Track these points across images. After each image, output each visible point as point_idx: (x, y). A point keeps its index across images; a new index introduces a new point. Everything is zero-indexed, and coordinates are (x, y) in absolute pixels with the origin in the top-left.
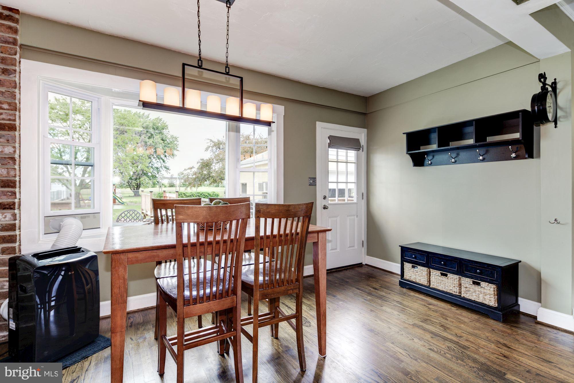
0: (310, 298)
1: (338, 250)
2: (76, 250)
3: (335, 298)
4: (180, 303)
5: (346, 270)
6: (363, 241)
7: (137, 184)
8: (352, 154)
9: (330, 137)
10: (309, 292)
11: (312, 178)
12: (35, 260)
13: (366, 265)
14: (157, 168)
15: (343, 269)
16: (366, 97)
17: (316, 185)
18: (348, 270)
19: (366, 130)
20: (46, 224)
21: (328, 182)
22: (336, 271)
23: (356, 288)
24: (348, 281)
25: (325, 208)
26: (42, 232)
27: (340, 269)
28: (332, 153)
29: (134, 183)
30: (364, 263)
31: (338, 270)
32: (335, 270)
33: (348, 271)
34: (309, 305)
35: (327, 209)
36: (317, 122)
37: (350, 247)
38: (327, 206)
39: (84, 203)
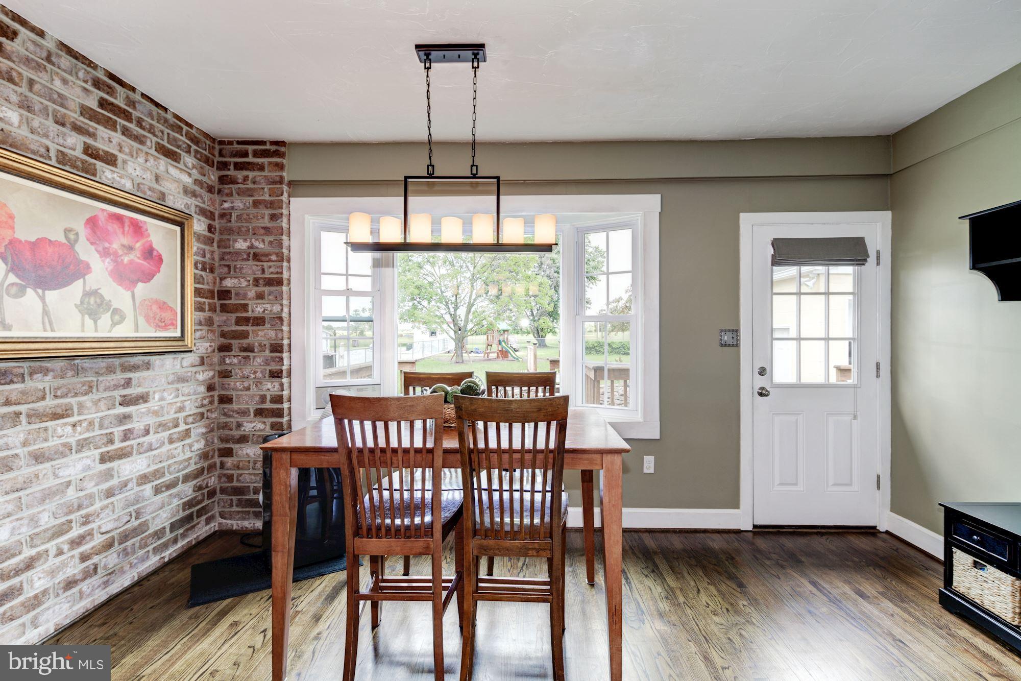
0: (686, 575)
1: (801, 487)
3: (739, 590)
5: (822, 534)
6: (878, 477)
8: (844, 276)
9: (777, 243)
10: (693, 562)
11: (729, 331)
13: (887, 532)
15: (815, 531)
16: (889, 136)
17: (738, 345)
18: (824, 537)
19: (888, 215)
21: (769, 339)
22: (791, 533)
23: (809, 582)
24: (803, 559)
25: (763, 393)
27: (805, 530)
30: (881, 529)
31: (799, 530)
32: (791, 530)
33: (823, 540)
34: (671, 588)
35: (766, 395)
36: (741, 215)
37: (834, 485)
38: (767, 391)
39: (469, 356)
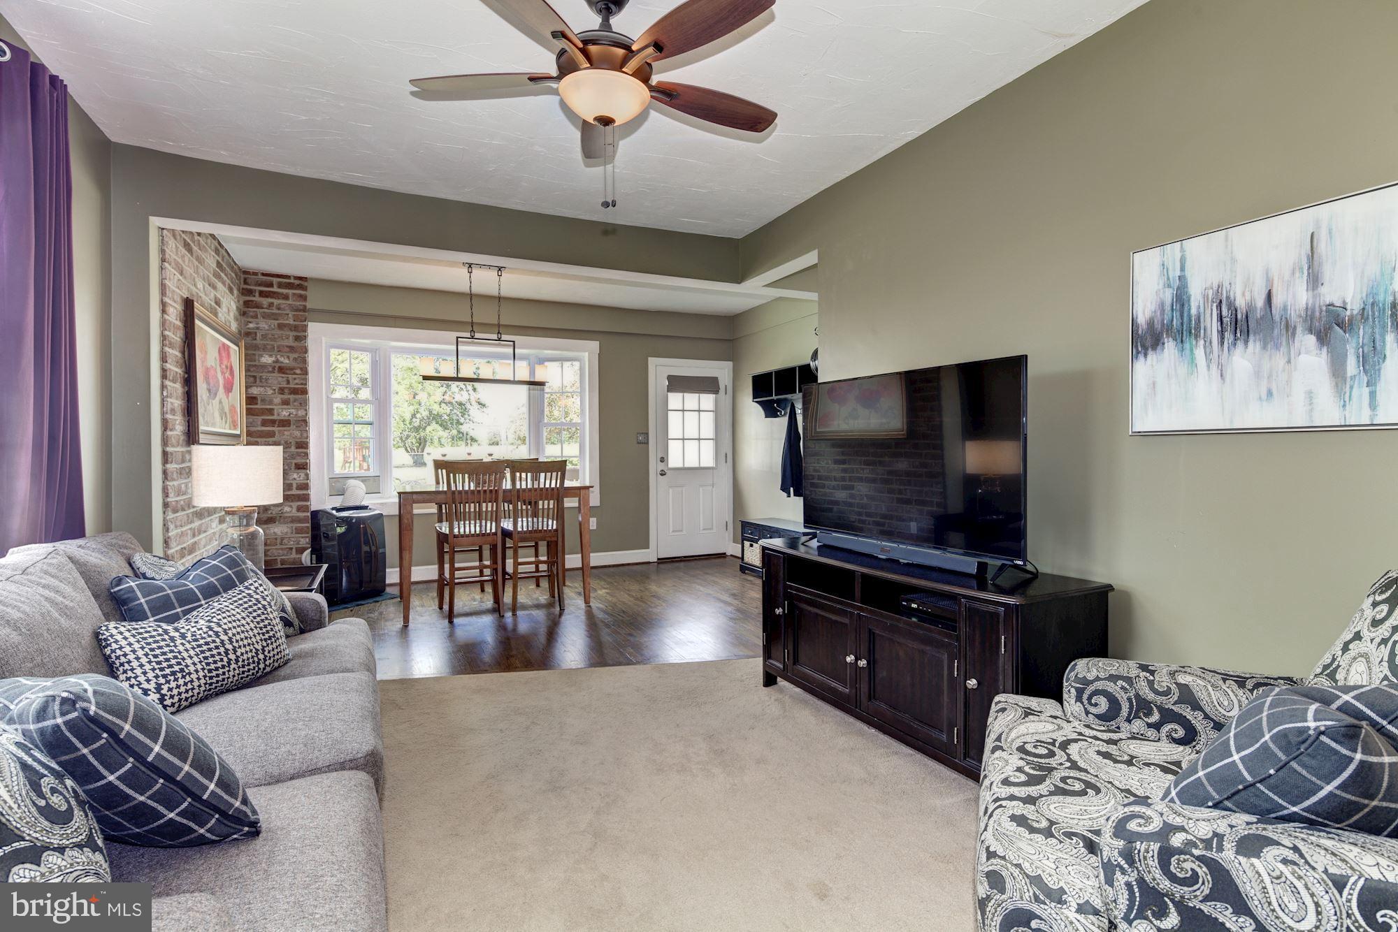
1: (684, 532)
2: (365, 508)
4: (450, 539)
6: (727, 523)
7: (420, 439)
8: (708, 400)
9: (670, 378)
11: (643, 434)
12: (334, 512)
13: (731, 555)
14: (461, 404)
15: (693, 558)
16: (730, 317)
17: (648, 443)
19: (730, 364)
20: (331, 487)
21: (666, 439)
25: (663, 474)
26: (328, 494)
27: (687, 559)
28: (675, 400)
29: (412, 440)
30: (728, 554)
31: (684, 559)
32: (679, 560)
35: (665, 475)
36: (649, 358)
37: (704, 529)
38: (665, 472)
